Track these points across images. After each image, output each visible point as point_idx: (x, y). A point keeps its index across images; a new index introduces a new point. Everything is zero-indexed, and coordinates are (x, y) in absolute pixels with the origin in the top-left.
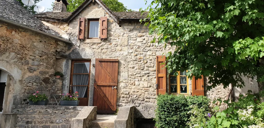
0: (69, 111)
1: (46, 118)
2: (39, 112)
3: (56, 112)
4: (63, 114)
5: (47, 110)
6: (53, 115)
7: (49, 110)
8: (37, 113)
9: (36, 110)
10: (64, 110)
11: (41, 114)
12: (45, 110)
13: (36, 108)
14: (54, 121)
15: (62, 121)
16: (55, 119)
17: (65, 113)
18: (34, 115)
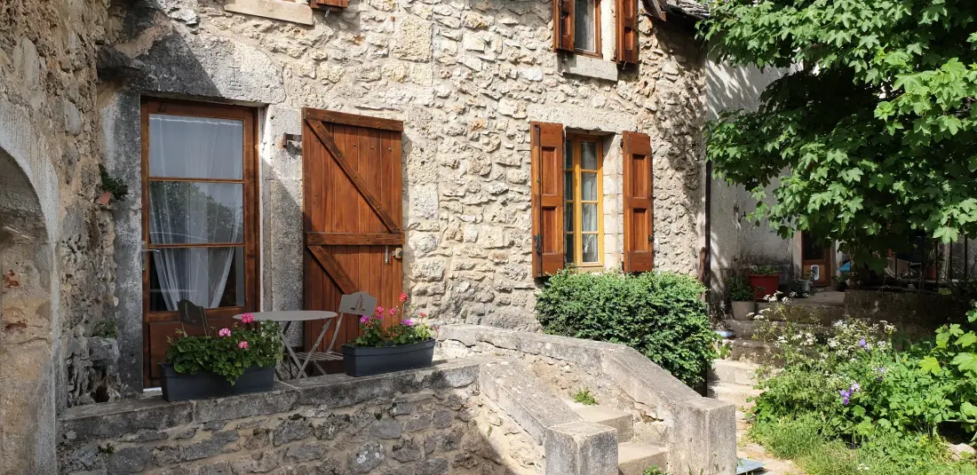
0: (414, 396)
1: (295, 458)
2: (256, 433)
3: (351, 412)
4: (385, 420)
5: (299, 411)
6: (335, 434)
7: (310, 413)
8: (242, 441)
9: (230, 426)
10: (391, 395)
11: (268, 441)
12: (285, 416)
13: (233, 413)
14: (344, 462)
15: (384, 453)
16: (348, 451)
17: (395, 410)
18: (221, 459)
